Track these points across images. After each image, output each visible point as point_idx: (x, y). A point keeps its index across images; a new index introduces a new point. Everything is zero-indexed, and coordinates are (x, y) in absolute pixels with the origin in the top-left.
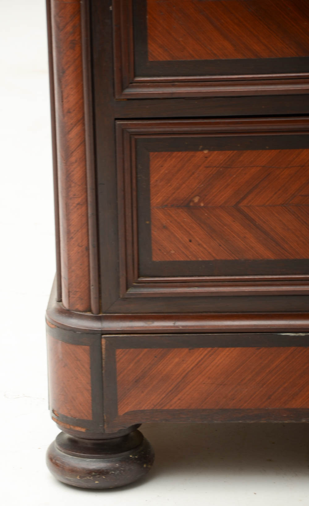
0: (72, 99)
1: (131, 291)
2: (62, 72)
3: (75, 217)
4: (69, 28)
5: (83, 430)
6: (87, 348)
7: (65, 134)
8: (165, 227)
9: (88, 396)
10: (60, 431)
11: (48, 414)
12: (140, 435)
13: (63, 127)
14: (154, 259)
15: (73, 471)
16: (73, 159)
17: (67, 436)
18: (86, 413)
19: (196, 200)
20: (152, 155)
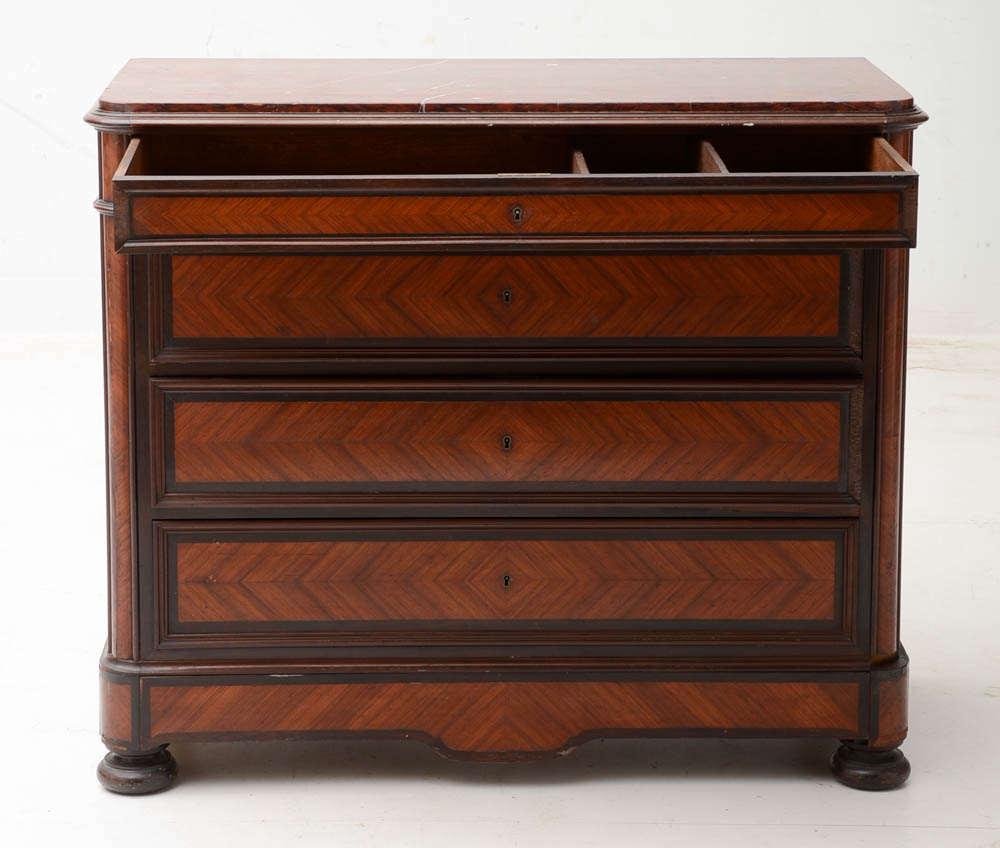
0: (122, 505)
1: (163, 644)
2: (115, 487)
3: (123, 590)
4: (121, 457)
5: (125, 749)
6: (129, 686)
7: (117, 530)
8: (188, 597)
9: (129, 723)
10: (109, 751)
11: (100, 737)
12: (168, 753)
13: (115, 525)
14: (181, 620)
15: (117, 780)
16: (122, 548)
17: (114, 754)
18: (127, 735)
19: (211, 578)
20: (179, 545)
